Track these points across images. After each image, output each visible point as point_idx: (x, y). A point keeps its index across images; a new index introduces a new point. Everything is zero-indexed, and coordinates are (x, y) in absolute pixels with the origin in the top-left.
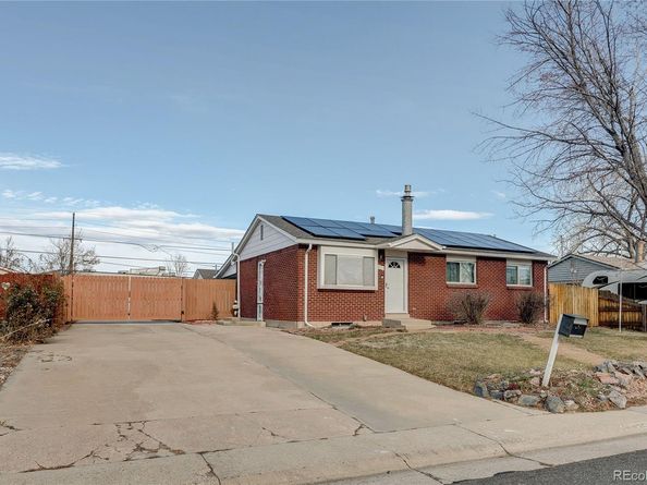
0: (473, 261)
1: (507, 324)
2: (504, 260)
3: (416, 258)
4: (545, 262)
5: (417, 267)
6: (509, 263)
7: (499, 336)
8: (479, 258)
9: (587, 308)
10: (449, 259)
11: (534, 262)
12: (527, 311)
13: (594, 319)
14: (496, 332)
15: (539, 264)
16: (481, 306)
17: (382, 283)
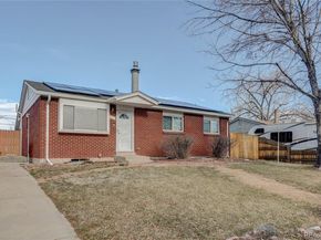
0: (181, 116)
1: (204, 158)
2: (201, 116)
3: (140, 112)
4: (227, 119)
5: (141, 118)
6: (205, 118)
7: (199, 168)
8: (185, 114)
9: (252, 148)
10: (164, 114)
11: (221, 118)
12: (218, 150)
13: (256, 155)
14: (197, 164)
15: (224, 120)
16: (186, 146)
17: (113, 129)
